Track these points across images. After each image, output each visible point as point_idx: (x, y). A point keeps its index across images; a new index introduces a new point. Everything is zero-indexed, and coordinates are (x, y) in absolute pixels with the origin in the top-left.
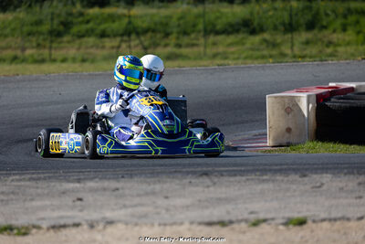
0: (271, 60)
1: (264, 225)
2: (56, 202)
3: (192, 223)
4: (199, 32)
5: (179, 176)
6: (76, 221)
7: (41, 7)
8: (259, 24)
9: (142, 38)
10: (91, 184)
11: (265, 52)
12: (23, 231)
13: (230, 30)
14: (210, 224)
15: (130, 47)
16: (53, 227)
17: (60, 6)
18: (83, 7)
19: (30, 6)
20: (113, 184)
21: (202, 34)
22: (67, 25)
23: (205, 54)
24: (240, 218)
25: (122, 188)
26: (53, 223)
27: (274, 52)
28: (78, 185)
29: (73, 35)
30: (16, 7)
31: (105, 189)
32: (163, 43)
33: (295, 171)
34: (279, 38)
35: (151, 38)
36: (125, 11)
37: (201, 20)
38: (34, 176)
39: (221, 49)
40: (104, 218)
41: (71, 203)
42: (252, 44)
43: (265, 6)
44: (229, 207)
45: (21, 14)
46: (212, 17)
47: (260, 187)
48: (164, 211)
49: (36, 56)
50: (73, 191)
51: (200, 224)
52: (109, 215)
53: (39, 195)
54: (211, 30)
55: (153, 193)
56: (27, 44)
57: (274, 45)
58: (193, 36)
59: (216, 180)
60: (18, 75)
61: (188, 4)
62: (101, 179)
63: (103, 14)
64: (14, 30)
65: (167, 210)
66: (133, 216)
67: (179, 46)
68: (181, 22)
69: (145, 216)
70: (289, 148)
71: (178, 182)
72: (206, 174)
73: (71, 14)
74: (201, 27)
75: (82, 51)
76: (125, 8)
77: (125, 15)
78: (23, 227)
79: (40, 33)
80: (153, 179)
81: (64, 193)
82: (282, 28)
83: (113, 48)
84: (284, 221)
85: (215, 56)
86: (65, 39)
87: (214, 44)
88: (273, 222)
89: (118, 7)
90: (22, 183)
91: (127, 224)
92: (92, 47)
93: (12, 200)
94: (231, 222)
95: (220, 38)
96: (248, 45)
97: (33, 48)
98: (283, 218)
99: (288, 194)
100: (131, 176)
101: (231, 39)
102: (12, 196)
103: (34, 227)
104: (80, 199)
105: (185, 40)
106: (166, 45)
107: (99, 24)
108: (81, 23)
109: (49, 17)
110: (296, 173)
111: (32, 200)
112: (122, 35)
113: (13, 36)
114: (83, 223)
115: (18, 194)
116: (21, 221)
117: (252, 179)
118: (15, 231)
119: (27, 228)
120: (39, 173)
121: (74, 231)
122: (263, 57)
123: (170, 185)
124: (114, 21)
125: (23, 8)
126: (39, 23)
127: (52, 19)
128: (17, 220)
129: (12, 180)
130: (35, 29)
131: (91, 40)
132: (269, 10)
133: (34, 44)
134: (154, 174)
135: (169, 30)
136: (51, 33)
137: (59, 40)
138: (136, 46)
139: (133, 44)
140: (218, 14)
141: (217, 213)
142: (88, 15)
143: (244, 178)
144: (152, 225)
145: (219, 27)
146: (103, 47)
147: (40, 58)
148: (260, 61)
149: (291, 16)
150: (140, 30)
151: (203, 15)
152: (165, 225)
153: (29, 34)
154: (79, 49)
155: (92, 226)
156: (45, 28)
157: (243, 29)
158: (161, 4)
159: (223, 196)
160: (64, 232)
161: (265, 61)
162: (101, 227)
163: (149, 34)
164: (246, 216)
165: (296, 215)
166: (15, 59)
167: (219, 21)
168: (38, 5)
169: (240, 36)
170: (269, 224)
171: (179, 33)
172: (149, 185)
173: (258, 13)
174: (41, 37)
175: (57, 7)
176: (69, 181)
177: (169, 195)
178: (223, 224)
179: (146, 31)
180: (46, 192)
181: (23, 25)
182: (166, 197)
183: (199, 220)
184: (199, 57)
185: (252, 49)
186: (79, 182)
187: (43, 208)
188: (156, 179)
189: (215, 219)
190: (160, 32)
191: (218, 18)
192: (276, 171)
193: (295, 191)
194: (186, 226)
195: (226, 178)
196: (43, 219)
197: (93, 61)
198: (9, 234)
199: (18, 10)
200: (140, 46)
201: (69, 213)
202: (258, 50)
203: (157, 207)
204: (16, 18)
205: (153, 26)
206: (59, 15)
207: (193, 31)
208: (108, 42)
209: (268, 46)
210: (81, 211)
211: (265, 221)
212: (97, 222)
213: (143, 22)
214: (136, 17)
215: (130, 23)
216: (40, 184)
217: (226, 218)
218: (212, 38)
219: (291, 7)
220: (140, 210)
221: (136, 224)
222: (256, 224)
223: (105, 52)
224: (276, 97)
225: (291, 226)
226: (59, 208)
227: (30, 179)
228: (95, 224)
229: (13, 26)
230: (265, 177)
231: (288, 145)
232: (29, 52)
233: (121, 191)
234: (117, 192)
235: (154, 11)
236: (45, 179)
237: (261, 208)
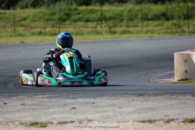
0: (177, 34)
1: (172, 122)
2: (61, 109)
3: (134, 121)
4: (139, 19)
5: (127, 96)
6: (72, 120)
7: (54, 6)
8: (171, 15)
9: (109, 22)
10: (80, 100)
11: (174, 30)
12: (44, 125)
13: (155, 18)
14: (143, 122)
15: (102, 27)
16: (60, 123)
17: (65, 5)
18: (77, 5)
19: (49, 5)
20: (92, 100)
21: (140, 20)
22: (68, 15)
23: (142, 31)
24: (160, 118)
25: (97, 102)
26: (59, 121)
27: (179, 30)
28: (73, 101)
29: (72, 21)
30: (41, 6)
31: (87, 103)
32: (120, 25)
33: (190, 93)
34: (181, 23)
35: (113, 22)
36: (99, 8)
37: (140, 13)
38: (50, 96)
39: (150, 28)
40: (87, 118)
41: (69, 110)
42: (167, 25)
43: (174, 5)
44: (154, 113)
45: (44, 9)
46: (146, 11)
47: (170, 102)
48: (119, 115)
49: (51, 32)
50: (71, 104)
51: (138, 121)
52: (90, 116)
53: (52, 106)
54: (145, 18)
55: (113, 105)
56: (47, 25)
57: (179, 26)
58: (135, 21)
59: (147, 98)
60: (41, 42)
61: (133, 4)
62: (85, 97)
63: (87, 9)
64: (40, 18)
65: (121, 114)
66: (102, 117)
67: (128, 26)
68: (129, 14)
69: (109, 117)
70: (186, 81)
71: (126, 99)
72: (141, 95)
73: (70, 10)
74: (140, 16)
75: (76, 29)
76: (99, 6)
77: (99, 10)
78: (43, 123)
79: (54, 20)
80: (113, 98)
81: (65, 105)
82: (183, 17)
83: (93, 27)
84: (183, 120)
85: (147, 32)
86: (68, 22)
87: (147, 25)
88: (177, 121)
89: (95, 5)
90: (43, 100)
91: (99, 121)
92: (81, 27)
93: (38, 108)
94: (155, 121)
95: (150, 22)
96: (165, 26)
97: (50, 27)
98: (183, 119)
99: (186, 106)
100: (102, 96)
101: (156, 23)
102: (38, 107)
103: (50, 123)
104: (74, 108)
105: (132, 23)
106: (121, 26)
107: (86, 15)
108: (76, 14)
109: (59, 11)
110: (190, 95)
111: (49, 108)
112: (98, 21)
113: (39, 21)
114: (76, 121)
115: (41, 105)
116: (42, 120)
117: (166, 98)
118: (40, 125)
119: (46, 124)
120: (52, 94)
121: (71, 125)
122: (173, 33)
123: (122, 101)
124: (93, 13)
125: (45, 6)
126: (53, 14)
127: (60, 12)
128: (40, 119)
129: (38, 98)
130: (51, 17)
131: (81, 23)
132: (176, 8)
133: (51, 25)
134: (113, 95)
135: (123, 18)
136: (60, 19)
137: (64, 23)
138: (105, 26)
139: (103, 25)
140: (149, 10)
141: (147, 116)
142: (80, 10)
143: (162, 97)
144: (113, 122)
145: (149, 16)
146: (88, 27)
147: (53, 33)
148: (172, 35)
149: (188, 10)
150: (107, 18)
151: (141, 10)
152: (120, 122)
153: (48, 20)
154: (74, 28)
155: (80, 123)
156: (56, 17)
157: (162, 17)
158: (119, 4)
159: (151, 107)
160: (66, 125)
161: (174, 34)
162: (85, 123)
163: (112, 20)
164: (163, 117)
165: (189, 117)
166: (40, 33)
167: (150, 13)
168: (53, 4)
169: (161, 21)
170: (175, 122)
171: (128, 20)
172: (111, 100)
173: (170, 9)
174: (55, 22)
175: (63, 6)
176: (68, 99)
177: (122, 106)
178: (150, 121)
179: (110, 19)
180: (56, 104)
181: (44, 15)
182: (120, 107)
183: (138, 119)
184: (138, 32)
185: (167, 28)
186: (74, 99)
187: (54, 113)
188: (115, 97)
189: (146, 119)
190: (118, 19)
191: (148, 12)
192: (179, 94)
193: (189, 104)
194: (131, 122)
195: (152, 97)
196: (54, 119)
197: (82, 34)
198: (36, 127)
199: (42, 7)
200: (107, 27)
201: (69, 116)
202: (171, 29)
203: (115, 113)
204: (41, 12)
205: (114, 16)
206: (64, 10)
207: (135, 19)
208: (90, 25)
209: (175, 27)
210: (74, 114)
211: (173, 120)
212: (83, 120)
213: (109, 14)
214: (105, 11)
215: (102, 14)
216: (53, 100)
217: (152, 119)
218: (146, 23)
219: (188, 6)
220: (106, 114)
221: (104, 122)
222: (168, 122)
223: (89, 30)
224: (179, 54)
225: (187, 123)
226: (63, 113)
227: (48, 97)
228: (82, 122)
229: (39, 15)
230: (173, 97)
231: (186, 79)
232: (48, 30)
233: (96, 104)
234: (94, 105)
235: (115, 8)
236: (55, 97)
237: (171, 113)
